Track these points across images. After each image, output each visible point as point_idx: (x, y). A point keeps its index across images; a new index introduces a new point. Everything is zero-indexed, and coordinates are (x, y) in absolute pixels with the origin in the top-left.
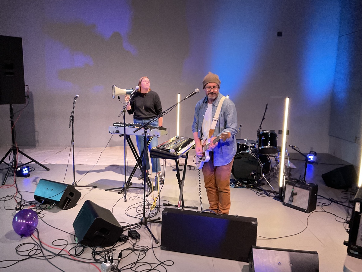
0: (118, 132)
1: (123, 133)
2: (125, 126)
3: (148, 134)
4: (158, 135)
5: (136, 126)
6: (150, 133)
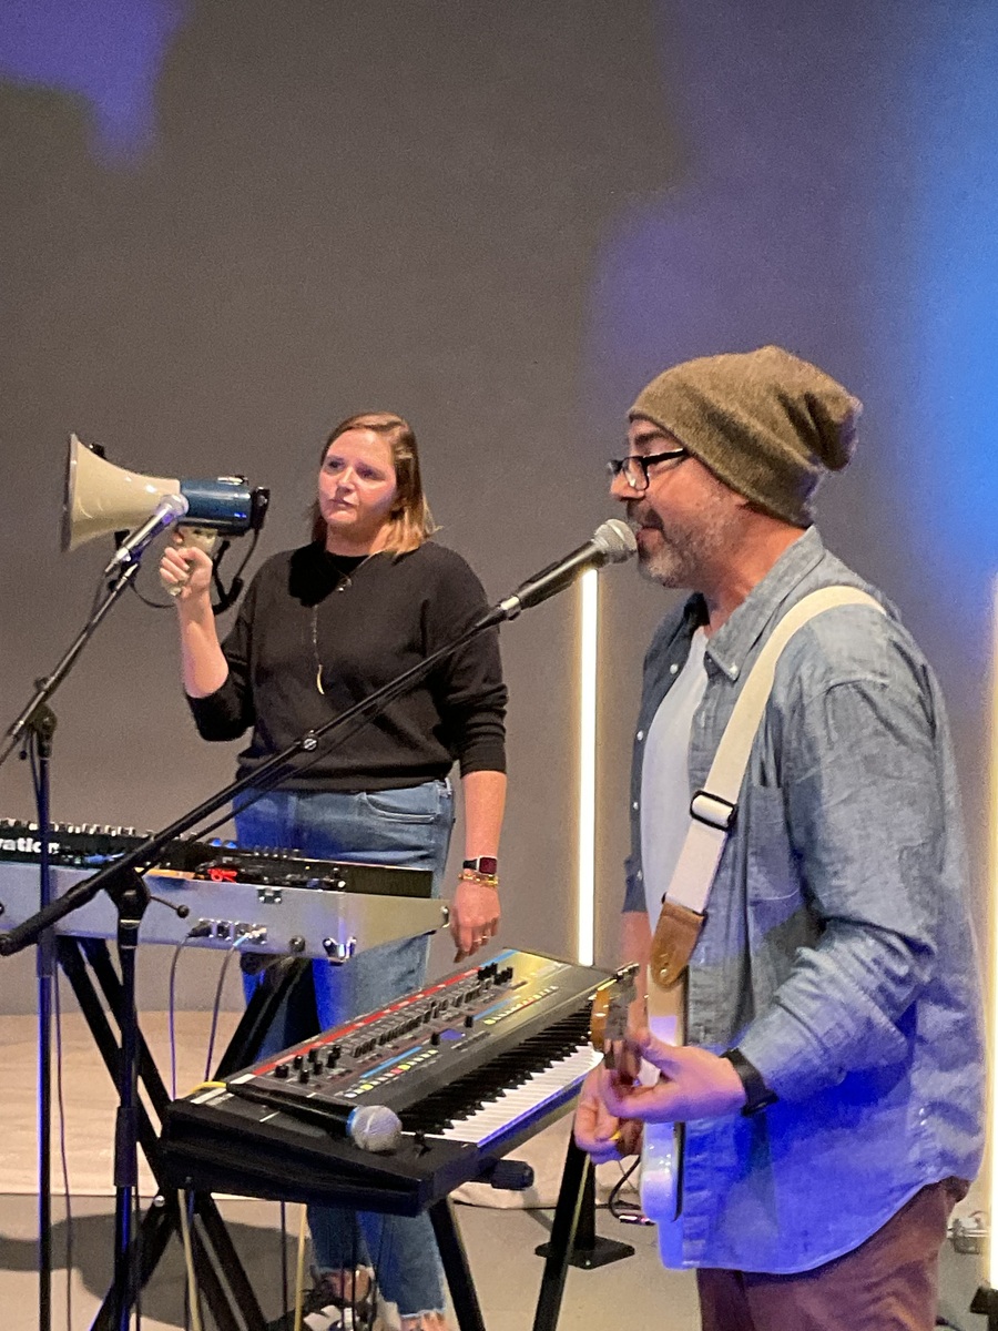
2: (43, 859)
3: (247, 935)
4: (332, 943)
6: (262, 926)
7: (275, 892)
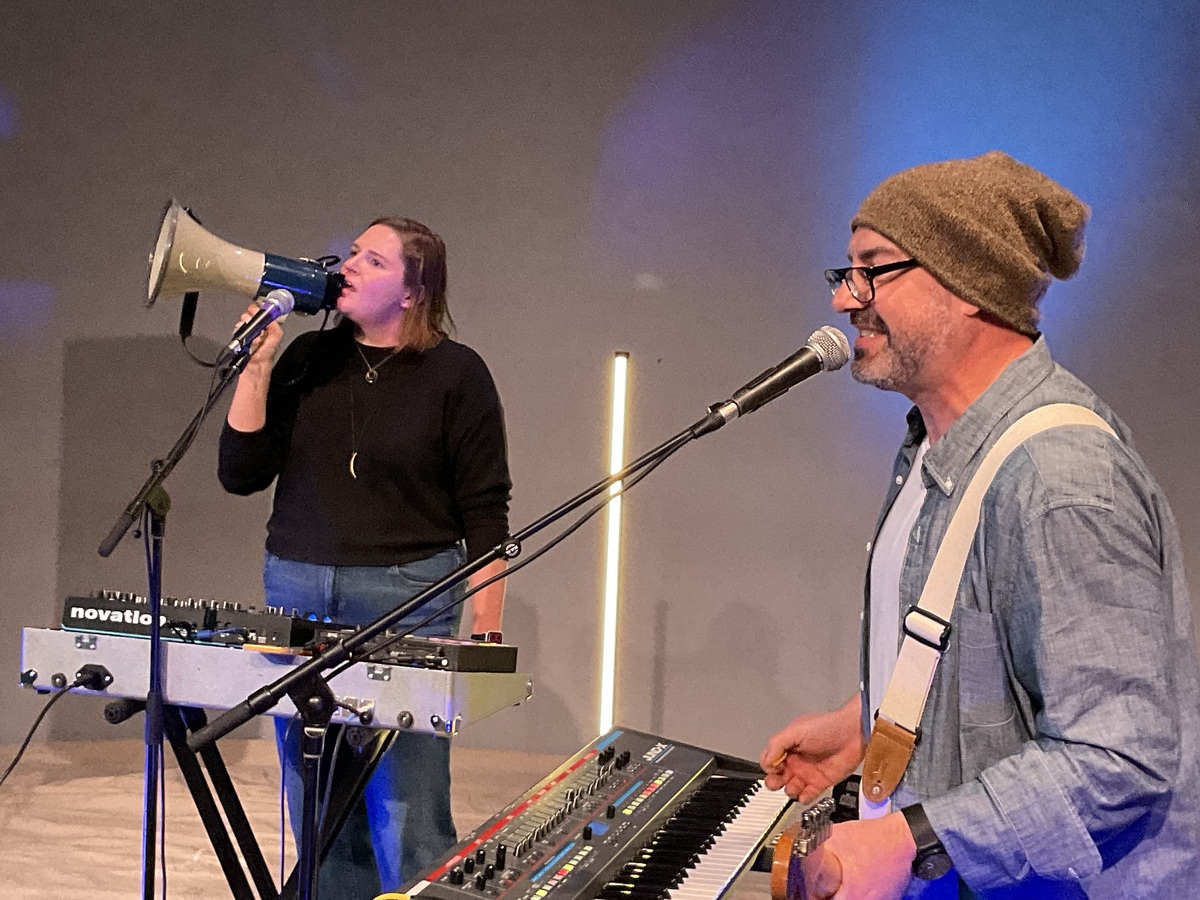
0: (95, 678)
1: (142, 690)
4: (439, 719)
5: (257, 636)
6: (370, 702)
7: (385, 669)
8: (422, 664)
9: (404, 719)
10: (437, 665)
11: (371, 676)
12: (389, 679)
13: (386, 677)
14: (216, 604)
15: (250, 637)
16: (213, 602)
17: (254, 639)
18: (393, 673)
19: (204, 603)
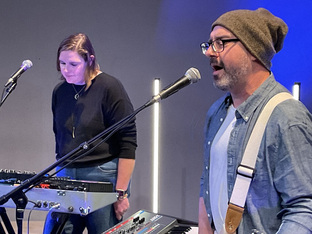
4: (82, 209)
5: (20, 181)
6: (59, 203)
7: (63, 192)
8: (77, 190)
9: (70, 209)
10: (82, 190)
11: (59, 194)
12: (65, 195)
13: (64, 194)
14: (7, 171)
15: (18, 182)
16: (5, 170)
17: (20, 182)
18: (66, 193)
19: (2, 170)
